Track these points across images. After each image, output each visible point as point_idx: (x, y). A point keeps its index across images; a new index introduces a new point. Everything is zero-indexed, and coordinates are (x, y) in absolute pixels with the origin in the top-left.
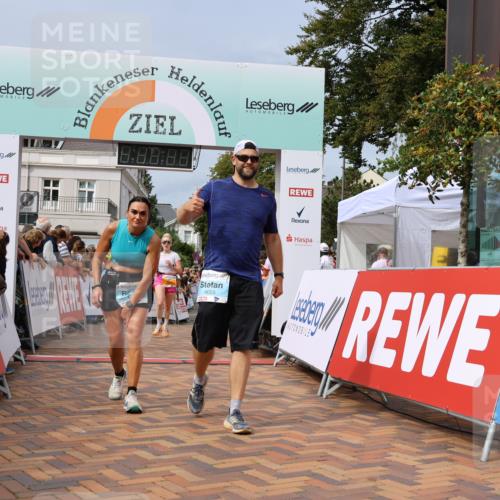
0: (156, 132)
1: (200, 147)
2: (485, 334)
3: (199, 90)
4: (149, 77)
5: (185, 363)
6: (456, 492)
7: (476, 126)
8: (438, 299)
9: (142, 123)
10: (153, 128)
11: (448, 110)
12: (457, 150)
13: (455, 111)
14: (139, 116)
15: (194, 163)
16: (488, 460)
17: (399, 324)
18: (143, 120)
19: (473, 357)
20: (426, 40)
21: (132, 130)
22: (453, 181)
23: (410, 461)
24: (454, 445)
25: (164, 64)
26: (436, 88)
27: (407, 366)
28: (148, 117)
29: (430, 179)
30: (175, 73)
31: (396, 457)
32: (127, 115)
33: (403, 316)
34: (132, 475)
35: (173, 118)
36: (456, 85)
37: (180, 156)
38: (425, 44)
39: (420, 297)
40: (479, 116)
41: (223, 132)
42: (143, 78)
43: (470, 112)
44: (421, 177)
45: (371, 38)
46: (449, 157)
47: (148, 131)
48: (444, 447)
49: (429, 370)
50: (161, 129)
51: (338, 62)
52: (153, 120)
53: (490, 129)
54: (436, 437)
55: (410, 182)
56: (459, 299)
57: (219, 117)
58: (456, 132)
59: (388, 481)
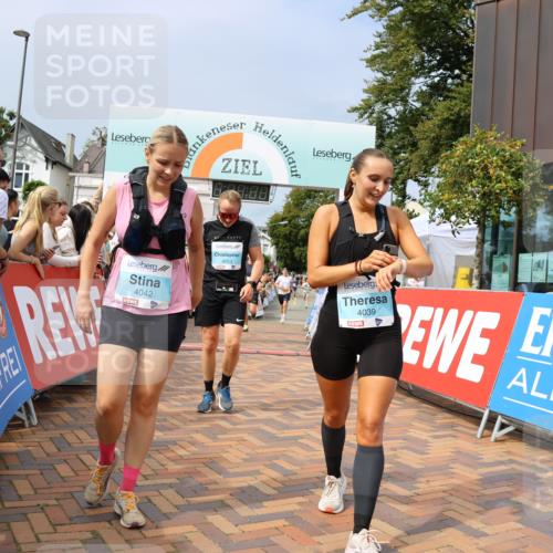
0: (242, 173)
1: (276, 185)
2: (486, 342)
3: (277, 141)
4: (238, 130)
5: (258, 353)
6: (454, 460)
7: (490, 178)
8: (454, 313)
9: (232, 166)
10: (240, 169)
11: (469, 166)
12: (474, 197)
13: (474, 167)
14: (230, 160)
15: (271, 197)
16: (482, 437)
17: (423, 331)
18: (233, 163)
19: (477, 359)
20: (457, 105)
21: (224, 171)
22: (471, 221)
23: (424, 436)
24: (458, 425)
25: (250, 120)
26: (459, 149)
27: (428, 364)
28: (237, 161)
29: (453, 218)
30: (258, 127)
31: (414, 433)
32: (221, 159)
33: (426, 325)
34: (215, 439)
35: (256, 163)
36: (475, 146)
37: (261, 191)
38: (456, 109)
39: (440, 311)
40: (491, 171)
41: (295, 174)
42: (233, 131)
43: (485, 168)
44: (446, 217)
45: (415, 98)
46: (468, 202)
47: (236, 172)
48: (452, 426)
49: (443, 368)
50: (246, 171)
51: (390, 117)
52: (240, 163)
53: (500, 182)
54: (446, 418)
55: (437, 221)
56: (468, 314)
57: (292, 162)
58: (474, 182)
59: (405, 451)
